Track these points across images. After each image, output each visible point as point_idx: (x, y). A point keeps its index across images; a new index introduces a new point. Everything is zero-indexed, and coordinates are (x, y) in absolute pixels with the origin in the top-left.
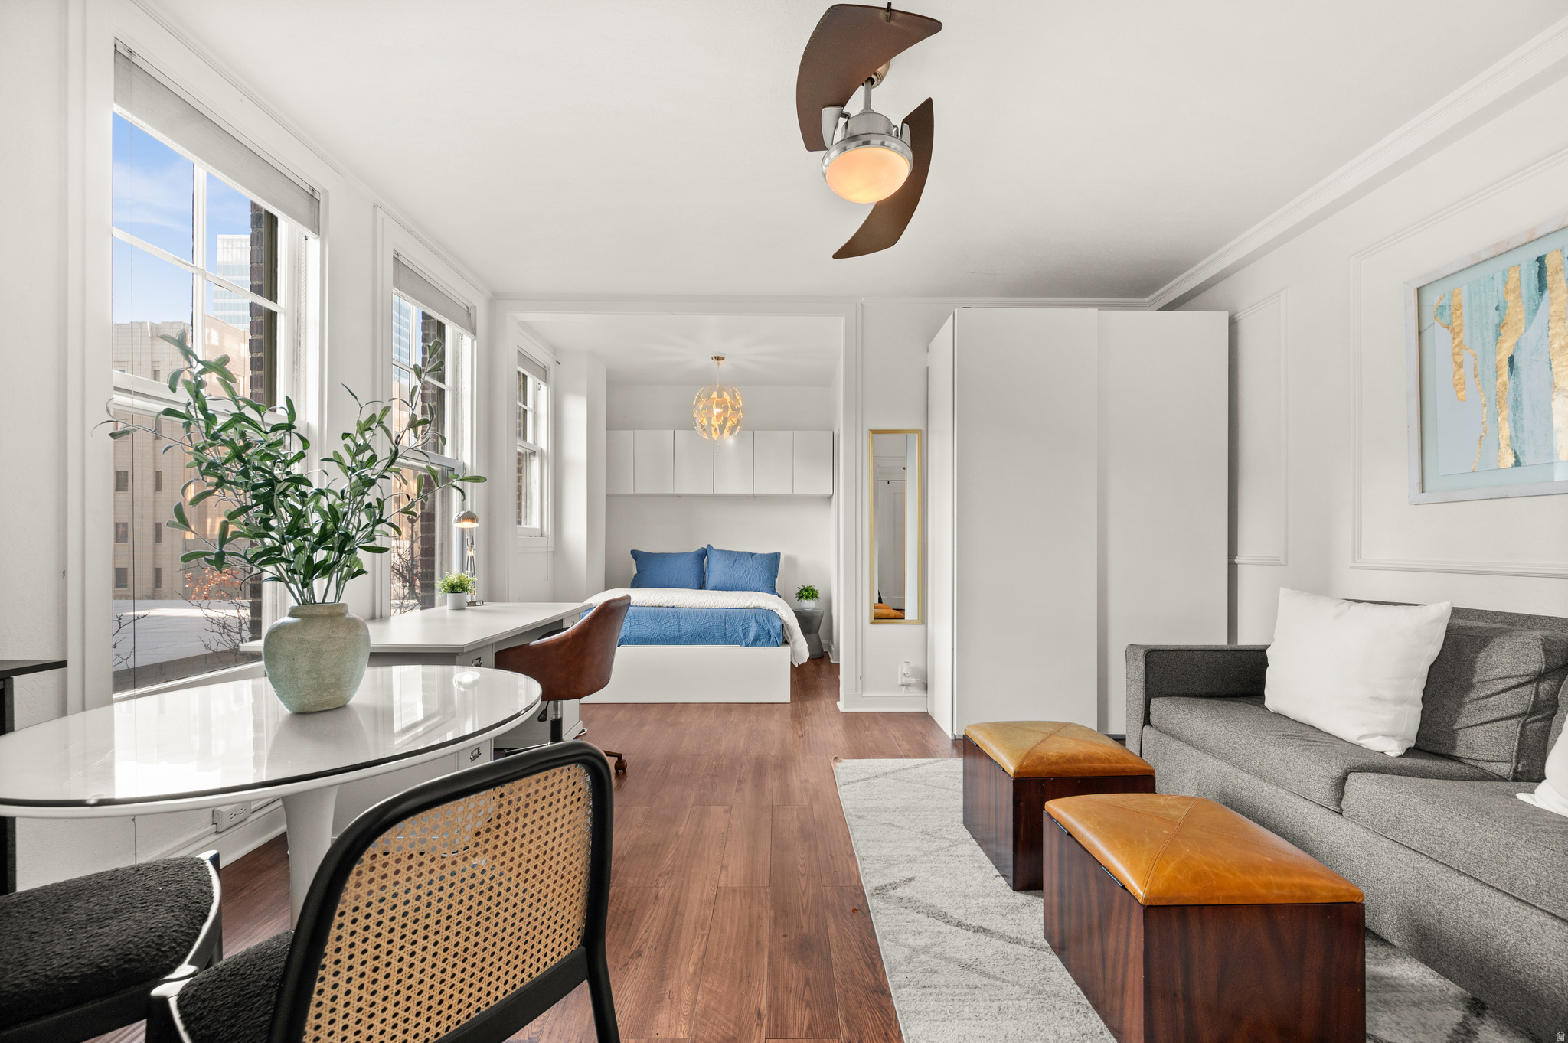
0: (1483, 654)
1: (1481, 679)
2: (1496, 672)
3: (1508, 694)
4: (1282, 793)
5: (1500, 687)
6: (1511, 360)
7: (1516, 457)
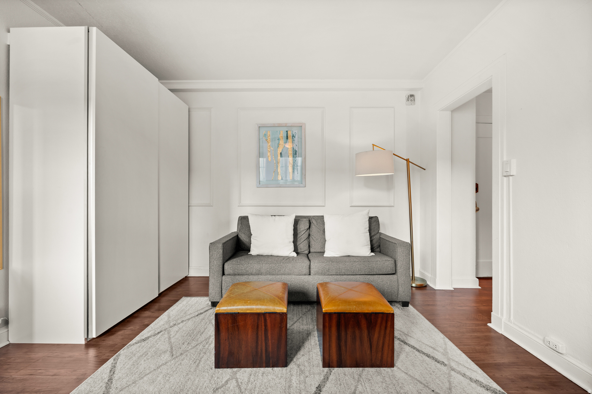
0: (298, 226)
1: (299, 232)
2: (302, 230)
3: (304, 234)
4: (294, 276)
5: (303, 233)
6: (281, 153)
7: (282, 177)
